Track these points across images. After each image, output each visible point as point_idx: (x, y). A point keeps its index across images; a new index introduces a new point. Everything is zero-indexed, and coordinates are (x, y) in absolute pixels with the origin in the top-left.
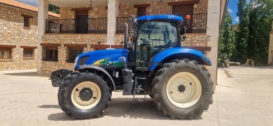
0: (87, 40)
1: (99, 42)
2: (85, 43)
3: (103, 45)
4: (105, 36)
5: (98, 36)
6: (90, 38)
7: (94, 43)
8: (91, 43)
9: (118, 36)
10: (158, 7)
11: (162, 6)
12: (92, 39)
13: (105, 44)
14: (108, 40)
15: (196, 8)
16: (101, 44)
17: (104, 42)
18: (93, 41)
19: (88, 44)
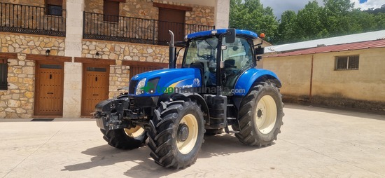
0: (17, 46)
1: (48, 51)
2: (11, 50)
3: (56, 57)
4: (60, 41)
5: (46, 39)
6: (25, 42)
7: (35, 52)
8: (27, 51)
9: (88, 43)
10: (138, 6)
11: (145, 6)
12: (31, 44)
13: (60, 54)
14: (67, 48)
15: (188, 17)
16: (53, 53)
17: (58, 51)
18: (31, 48)
19: (21, 53)
